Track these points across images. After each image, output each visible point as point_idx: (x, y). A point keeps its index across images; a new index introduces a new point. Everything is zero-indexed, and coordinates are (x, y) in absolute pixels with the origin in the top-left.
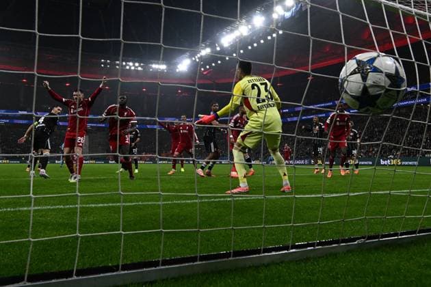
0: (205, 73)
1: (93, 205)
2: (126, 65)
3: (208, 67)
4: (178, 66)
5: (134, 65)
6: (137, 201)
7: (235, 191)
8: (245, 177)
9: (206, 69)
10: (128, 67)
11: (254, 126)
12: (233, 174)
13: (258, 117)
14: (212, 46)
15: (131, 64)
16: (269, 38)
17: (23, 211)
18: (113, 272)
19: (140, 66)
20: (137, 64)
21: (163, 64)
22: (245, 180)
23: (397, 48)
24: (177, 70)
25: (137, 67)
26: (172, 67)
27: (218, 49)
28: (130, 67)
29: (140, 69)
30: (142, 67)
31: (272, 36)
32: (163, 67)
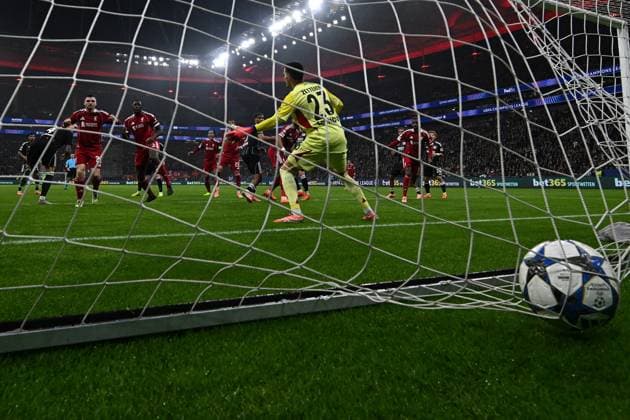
0: (247, 70)
1: (106, 238)
2: (148, 60)
3: (251, 62)
4: (214, 61)
5: (158, 60)
6: (162, 233)
7: (286, 219)
8: (297, 202)
9: (248, 66)
10: (150, 63)
11: (313, 144)
12: (283, 199)
13: (319, 134)
14: (256, 35)
15: (154, 58)
16: (329, 25)
17: (17, 246)
18: (132, 317)
19: (165, 61)
20: (161, 59)
21: (194, 58)
22: (298, 206)
23: (489, 39)
24: (213, 67)
25: (162, 62)
26: (205, 62)
27: (264, 39)
28: (153, 62)
29: (165, 64)
30: (168, 62)
31: (332, 23)
32: (194, 62)
